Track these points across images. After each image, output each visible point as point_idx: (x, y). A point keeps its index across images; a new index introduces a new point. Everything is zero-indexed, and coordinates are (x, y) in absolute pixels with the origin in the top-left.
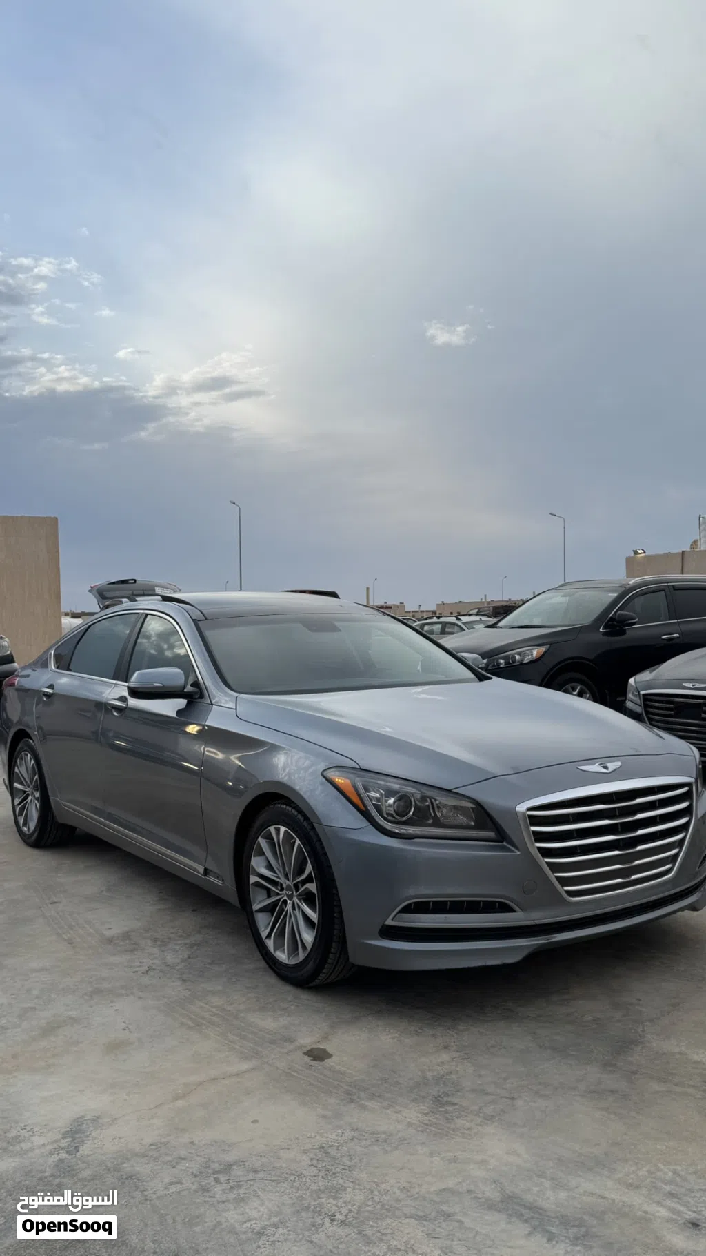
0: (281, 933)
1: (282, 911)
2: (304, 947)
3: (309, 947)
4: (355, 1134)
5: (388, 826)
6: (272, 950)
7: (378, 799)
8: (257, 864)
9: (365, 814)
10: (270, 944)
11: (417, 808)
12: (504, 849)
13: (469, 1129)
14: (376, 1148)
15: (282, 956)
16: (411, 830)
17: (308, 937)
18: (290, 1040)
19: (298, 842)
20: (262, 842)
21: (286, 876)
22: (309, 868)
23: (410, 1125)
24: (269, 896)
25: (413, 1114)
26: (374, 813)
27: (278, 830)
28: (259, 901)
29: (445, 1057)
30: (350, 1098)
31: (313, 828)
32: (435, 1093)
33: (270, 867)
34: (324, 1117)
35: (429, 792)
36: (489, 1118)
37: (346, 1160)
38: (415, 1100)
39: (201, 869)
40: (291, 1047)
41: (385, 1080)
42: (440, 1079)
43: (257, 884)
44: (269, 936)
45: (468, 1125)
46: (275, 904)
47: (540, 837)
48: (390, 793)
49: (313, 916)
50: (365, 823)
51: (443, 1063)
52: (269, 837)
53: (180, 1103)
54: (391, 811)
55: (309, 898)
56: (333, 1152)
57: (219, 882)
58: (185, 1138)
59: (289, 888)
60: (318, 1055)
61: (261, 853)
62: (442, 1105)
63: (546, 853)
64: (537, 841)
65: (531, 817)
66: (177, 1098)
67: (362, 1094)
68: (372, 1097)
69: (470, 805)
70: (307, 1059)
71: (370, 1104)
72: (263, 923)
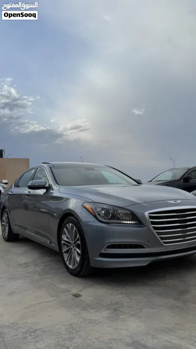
0: (71, 259)
1: (71, 251)
2: (77, 263)
3: (78, 262)
4: (83, 320)
5: (103, 220)
6: (68, 264)
7: (99, 211)
8: (64, 237)
9: (95, 217)
10: (67, 263)
11: (112, 214)
12: (141, 227)
13: (124, 318)
14: (90, 325)
15: (71, 266)
16: (111, 221)
17: (78, 259)
18: (69, 291)
19: (75, 228)
20: (65, 230)
21: (72, 240)
22: (78, 236)
23: (103, 317)
24: (68, 247)
25: (105, 313)
26: (98, 216)
27: (69, 225)
28: (65, 249)
29: (120, 296)
30: (85, 309)
31: (79, 223)
32: (115, 307)
33: (67, 238)
34: (74, 314)
35: (115, 208)
36: (132, 315)
37: (78, 329)
38: (106, 310)
39: (49, 242)
40: (68, 293)
41: (98, 303)
42: (117, 303)
43: (64, 244)
44: (67, 261)
45: (124, 317)
46: (69, 250)
47: (153, 223)
48: (103, 209)
49: (79, 251)
50: (95, 219)
51: (119, 298)
52: (67, 228)
53: (27, 310)
54: (103, 215)
55: (78, 246)
56: (74, 326)
57: (54, 245)
58: (24, 321)
59: (73, 244)
60: (77, 296)
61: (65, 234)
62: (116, 311)
63: (155, 228)
64: (152, 224)
65: (149, 216)
66: (26, 308)
67: (89, 308)
68: (92, 308)
69: (129, 212)
70: (73, 297)
71: (92, 311)
72: (66, 256)
